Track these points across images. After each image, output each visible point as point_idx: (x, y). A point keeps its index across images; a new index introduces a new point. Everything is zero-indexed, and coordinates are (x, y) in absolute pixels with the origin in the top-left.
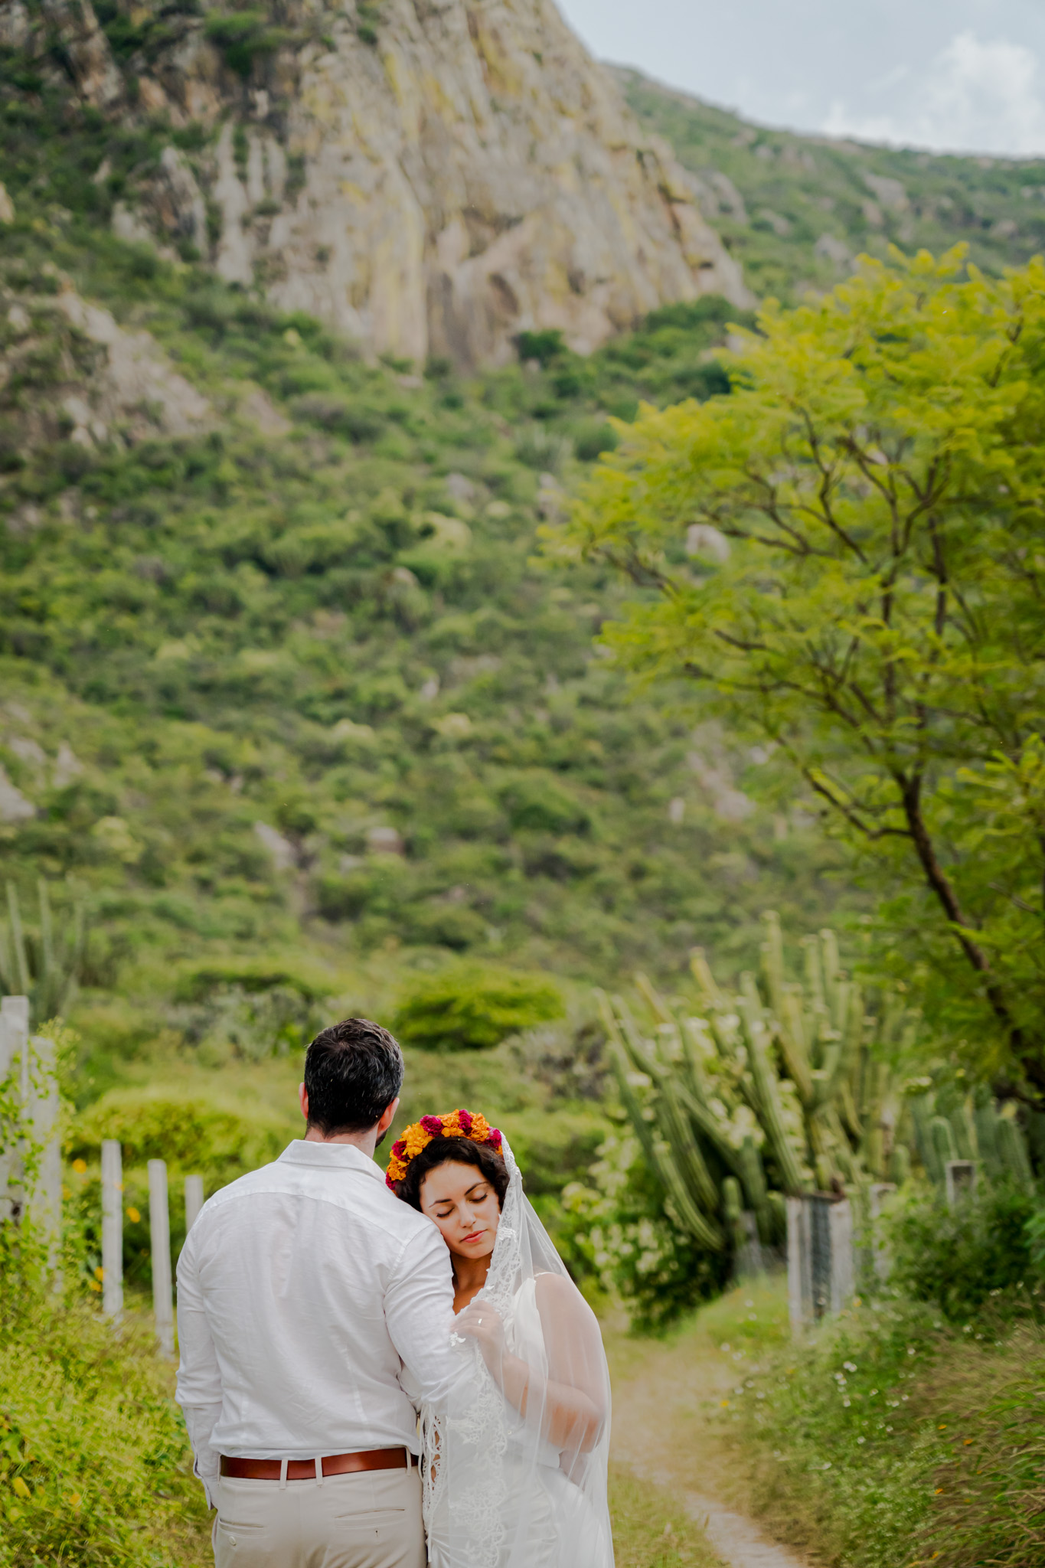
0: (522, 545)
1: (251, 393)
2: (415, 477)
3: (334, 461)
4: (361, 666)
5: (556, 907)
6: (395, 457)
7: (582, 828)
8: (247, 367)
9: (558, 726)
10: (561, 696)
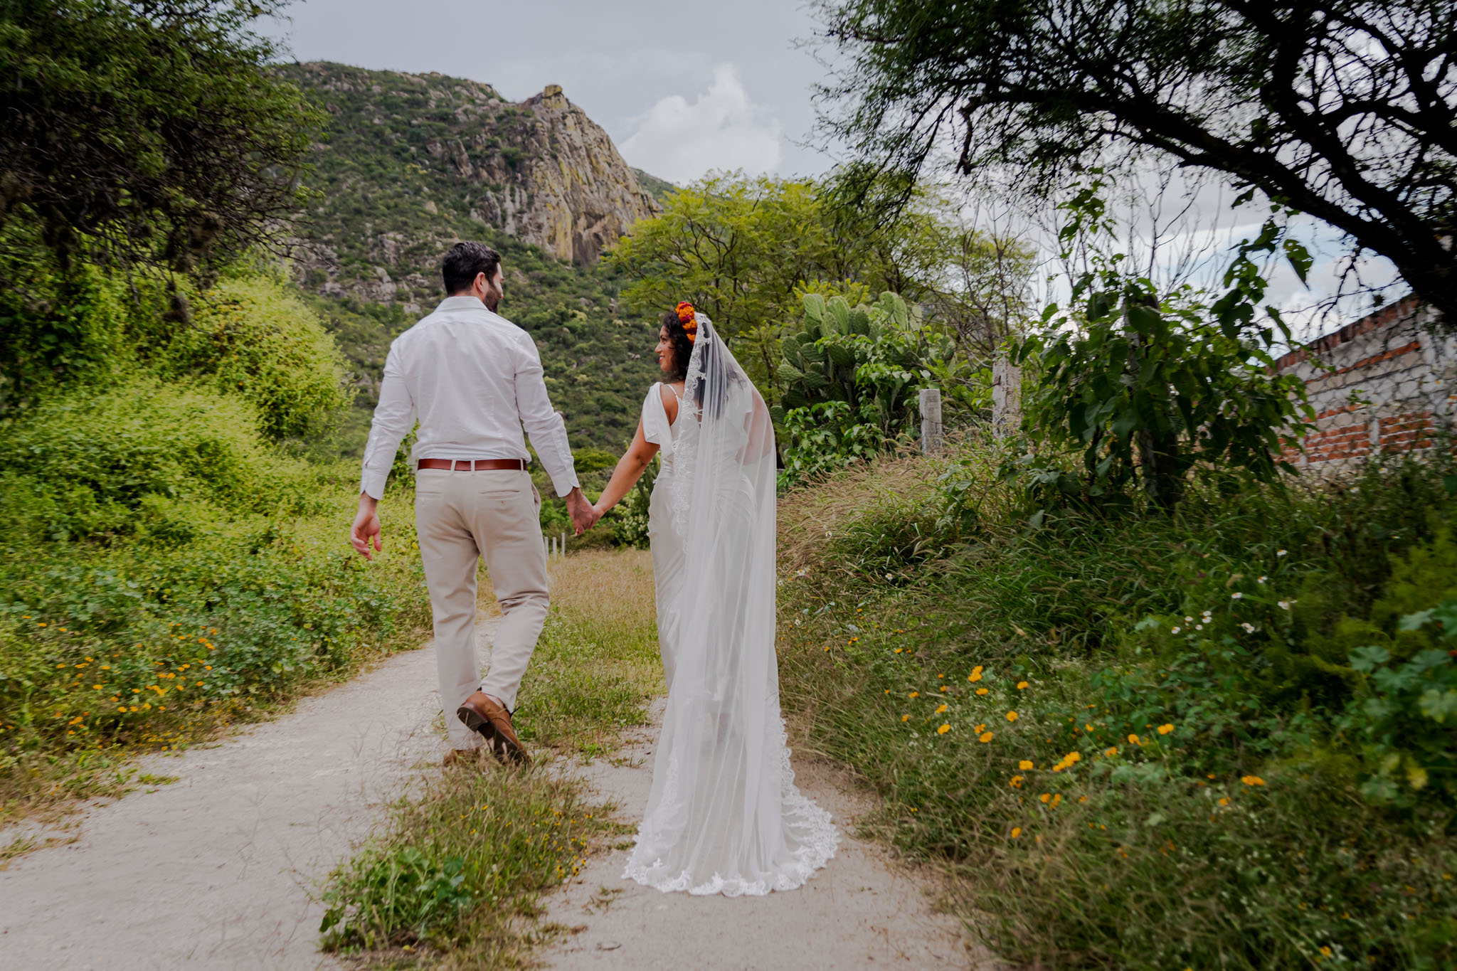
0: (604, 320)
1: (516, 271)
2: (570, 298)
3: (544, 293)
4: (552, 358)
5: (615, 436)
6: (563, 292)
7: (624, 411)
8: (515, 262)
9: (616, 378)
10: (617, 368)
